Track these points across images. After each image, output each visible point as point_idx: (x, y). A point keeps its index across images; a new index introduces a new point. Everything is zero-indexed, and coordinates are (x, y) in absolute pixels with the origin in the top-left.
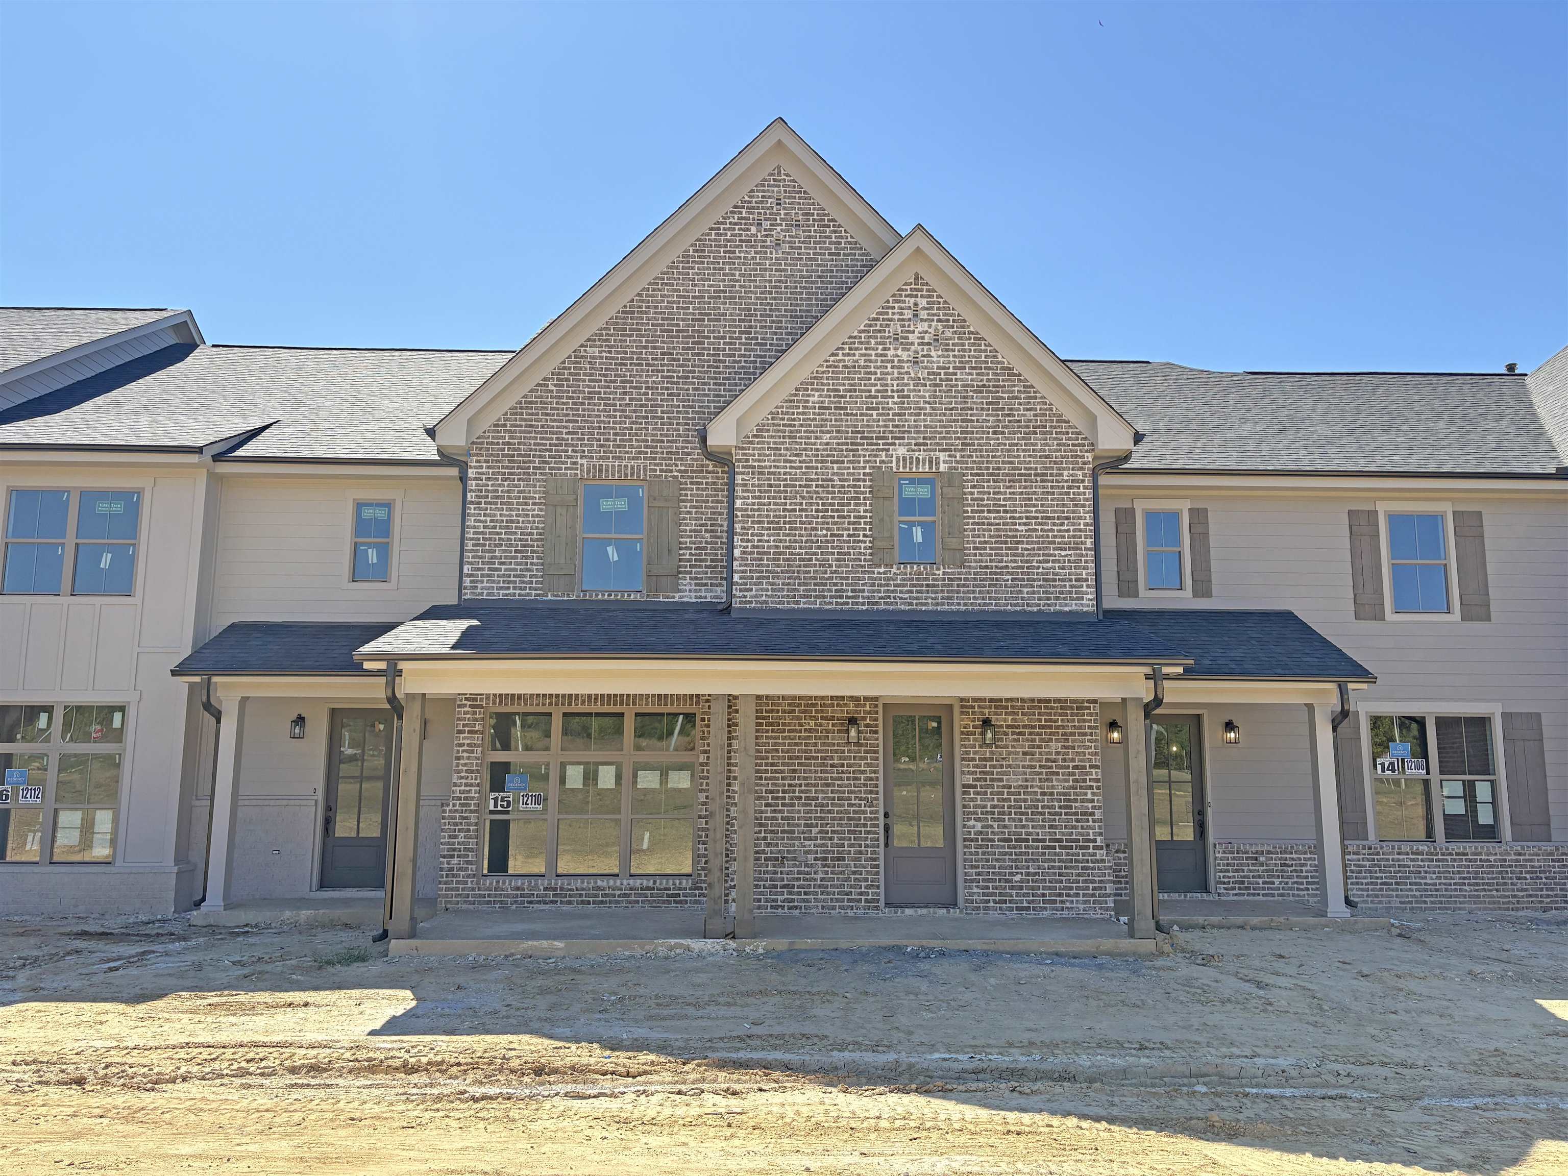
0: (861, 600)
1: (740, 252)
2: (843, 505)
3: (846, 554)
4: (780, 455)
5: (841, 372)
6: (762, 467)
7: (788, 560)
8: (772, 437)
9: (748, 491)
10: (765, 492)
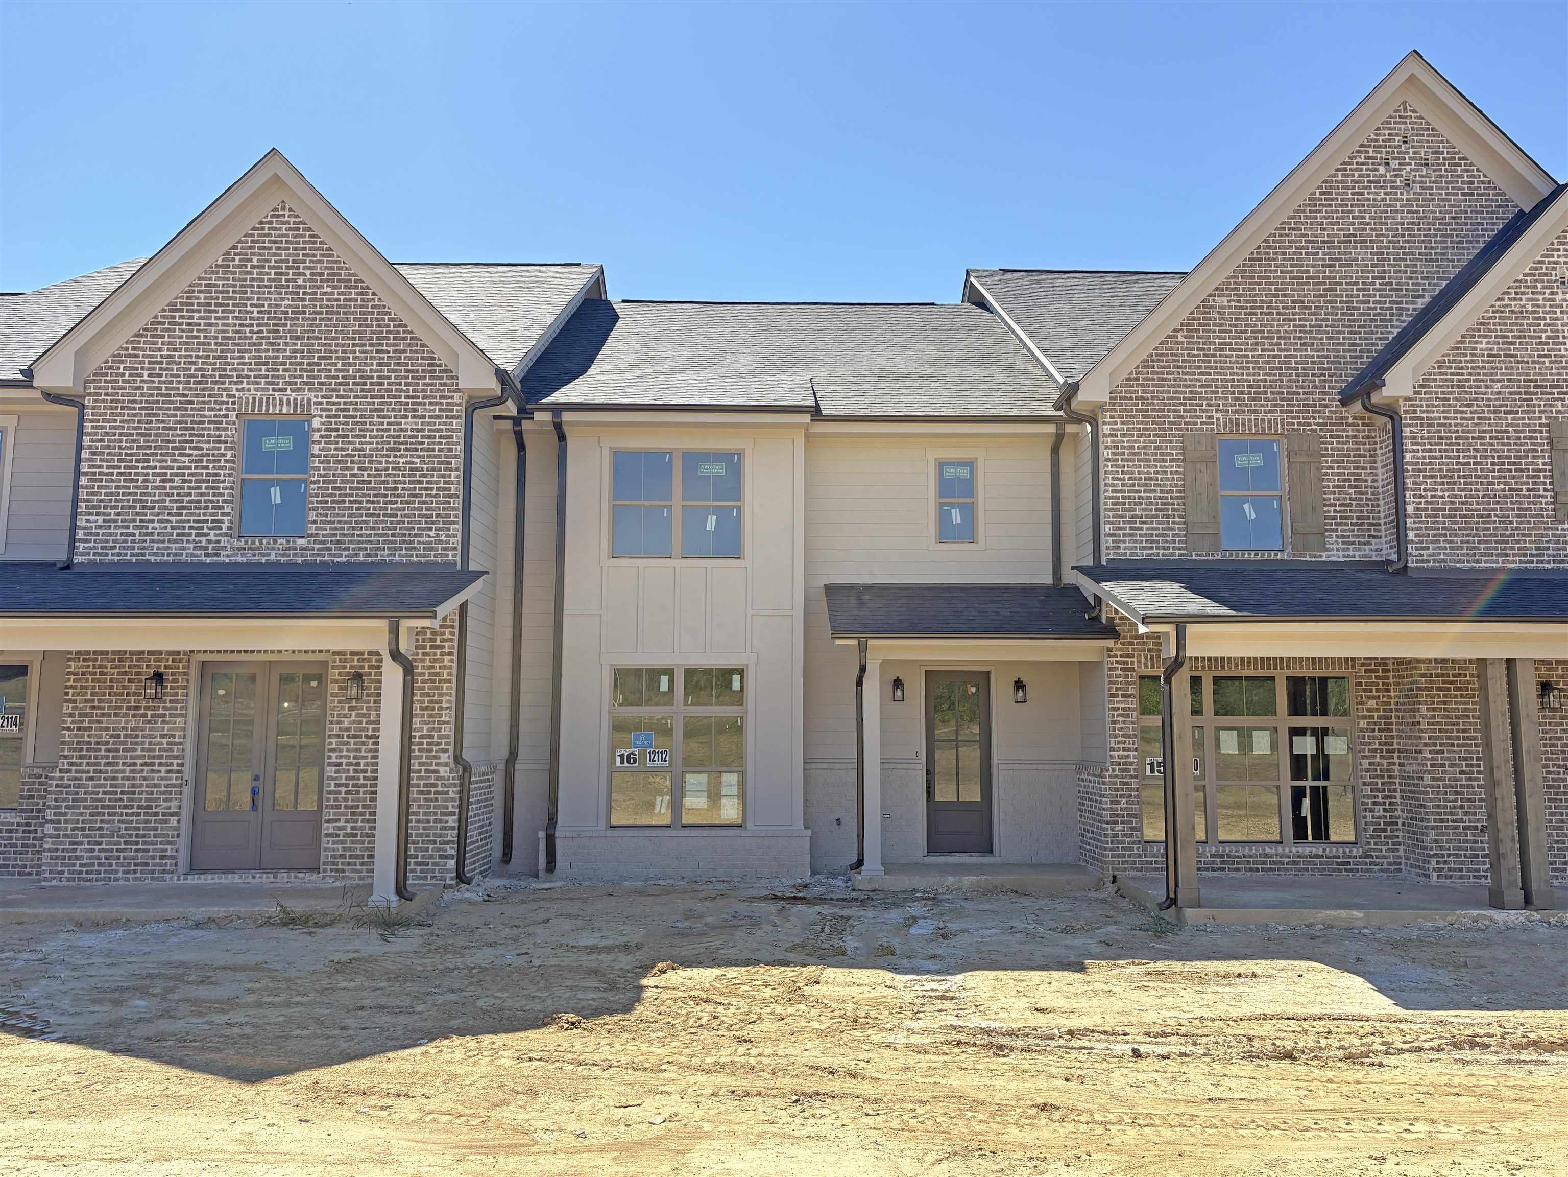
0: (1546, 558)
1: (1369, 193)
2: (1520, 457)
3: (1526, 509)
4: (1450, 405)
5: (1509, 318)
6: (1431, 419)
7: (1465, 516)
8: (1440, 386)
9: (1417, 444)
10: (1436, 444)
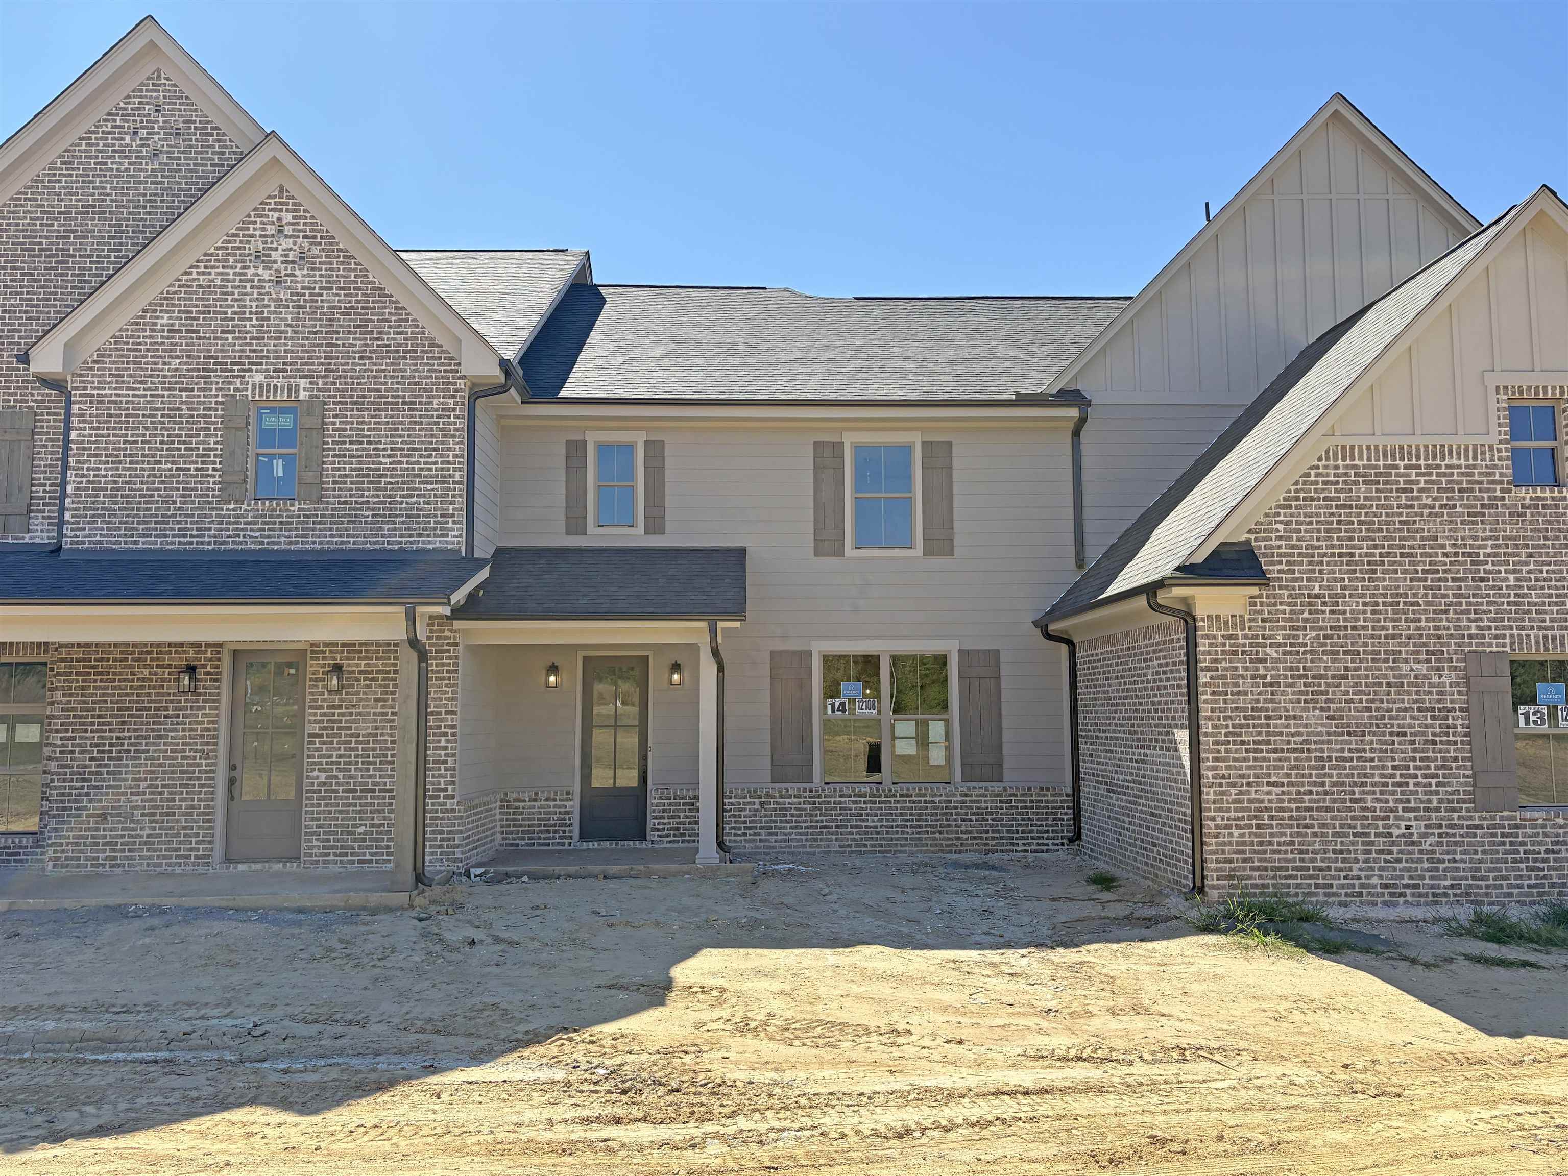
0: (206, 539)
1: (112, 163)
2: (191, 436)
3: (192, 489)
4: (123, 382)
5: (195, 293)
6: (102, 396)
7: (127, 496)
8: (114, 363)
9: (84, 422)
10: (105, 422)
